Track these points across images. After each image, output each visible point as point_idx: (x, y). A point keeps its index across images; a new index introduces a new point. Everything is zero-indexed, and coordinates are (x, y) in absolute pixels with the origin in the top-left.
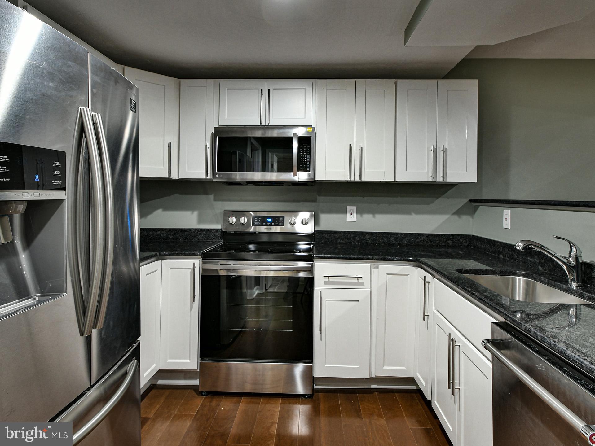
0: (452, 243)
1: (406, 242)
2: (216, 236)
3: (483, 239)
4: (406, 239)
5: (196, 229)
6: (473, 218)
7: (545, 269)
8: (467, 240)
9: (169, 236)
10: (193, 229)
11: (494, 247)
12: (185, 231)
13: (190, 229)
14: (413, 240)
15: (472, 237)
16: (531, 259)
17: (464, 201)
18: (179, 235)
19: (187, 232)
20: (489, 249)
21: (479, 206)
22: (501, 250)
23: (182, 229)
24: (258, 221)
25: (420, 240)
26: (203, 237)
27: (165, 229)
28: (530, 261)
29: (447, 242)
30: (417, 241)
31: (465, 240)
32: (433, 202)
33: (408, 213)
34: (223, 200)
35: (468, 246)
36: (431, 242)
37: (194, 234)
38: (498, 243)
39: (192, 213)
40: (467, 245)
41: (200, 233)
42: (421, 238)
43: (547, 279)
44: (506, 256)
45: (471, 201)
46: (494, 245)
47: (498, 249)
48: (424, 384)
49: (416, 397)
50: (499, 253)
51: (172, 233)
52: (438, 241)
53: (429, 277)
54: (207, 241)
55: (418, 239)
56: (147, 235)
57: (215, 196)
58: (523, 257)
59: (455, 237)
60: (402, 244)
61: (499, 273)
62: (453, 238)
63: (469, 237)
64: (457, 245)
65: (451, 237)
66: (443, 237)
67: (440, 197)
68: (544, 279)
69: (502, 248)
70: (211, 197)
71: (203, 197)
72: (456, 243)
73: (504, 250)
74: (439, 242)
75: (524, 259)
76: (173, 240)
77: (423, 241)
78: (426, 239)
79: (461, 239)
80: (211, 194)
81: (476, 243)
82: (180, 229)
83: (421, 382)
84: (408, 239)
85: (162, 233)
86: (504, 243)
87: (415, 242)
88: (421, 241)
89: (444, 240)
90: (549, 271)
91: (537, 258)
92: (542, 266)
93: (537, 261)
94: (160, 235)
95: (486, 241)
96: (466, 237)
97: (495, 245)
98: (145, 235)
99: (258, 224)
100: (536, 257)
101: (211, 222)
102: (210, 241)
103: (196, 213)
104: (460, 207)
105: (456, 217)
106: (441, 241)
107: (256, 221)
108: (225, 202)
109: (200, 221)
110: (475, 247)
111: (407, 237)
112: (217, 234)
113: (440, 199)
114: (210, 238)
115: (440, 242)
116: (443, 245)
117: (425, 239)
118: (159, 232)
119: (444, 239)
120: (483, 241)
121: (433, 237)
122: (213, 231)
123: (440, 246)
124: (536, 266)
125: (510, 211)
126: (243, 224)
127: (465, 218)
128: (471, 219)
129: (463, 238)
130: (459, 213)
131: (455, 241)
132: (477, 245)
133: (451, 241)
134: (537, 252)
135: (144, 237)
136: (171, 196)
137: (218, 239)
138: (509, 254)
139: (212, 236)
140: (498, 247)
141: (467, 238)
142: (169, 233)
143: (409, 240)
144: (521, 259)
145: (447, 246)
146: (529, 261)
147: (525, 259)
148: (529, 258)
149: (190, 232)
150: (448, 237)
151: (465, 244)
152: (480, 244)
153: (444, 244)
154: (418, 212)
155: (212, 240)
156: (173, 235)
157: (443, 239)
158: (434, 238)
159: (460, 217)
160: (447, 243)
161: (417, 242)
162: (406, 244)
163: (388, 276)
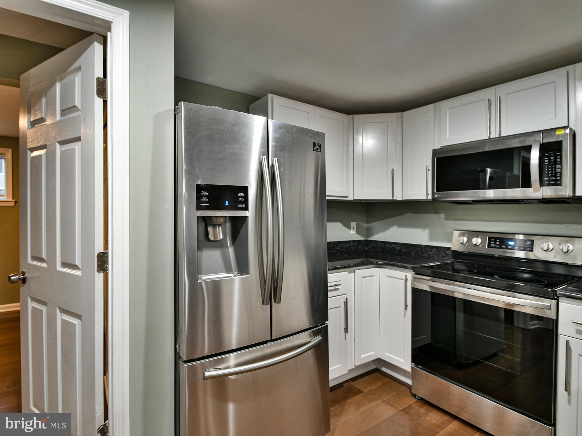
2: (447, 255)
5: (426, 245)
9: (402, 249)
10: (423, 245)
12: (416, 246)
13: (421, 245)
18: (411, 250)
19: (418, 247)
23: (413, 244)
24: (495, 243)
26: (433, 254)
27: (399, 243)
34: (455, 220)
37: (424, 250)
39: (424, 231)
41: (430, 249)
51: (405, 247)
54: (438, 258)
56: (385, 247)
57: (446, 215)
70: (442, 216)
71: (434, 216)
76: (405, 253)
80: (443, 213)
82: (411, 244)
85: (397, 246)
94: (395, 248)
98: (383, 247)
99: (495, 246)
101: (442, 240)
102: (441, 258)
103: (427, 231)
107: (492, 242)
108: (456, 222)
109: (431, 239)
112: (448, 252)
114: (441, 256)
118: (394, 245)
122: (443, 249)
126: (475, 244)
135: (382, 248)
136: (405, 215)
137: (449, 257)
139: (443, 254)
142: (402, 247)
149: (421, 247)
155: (443, 257)
156: (405, 249)
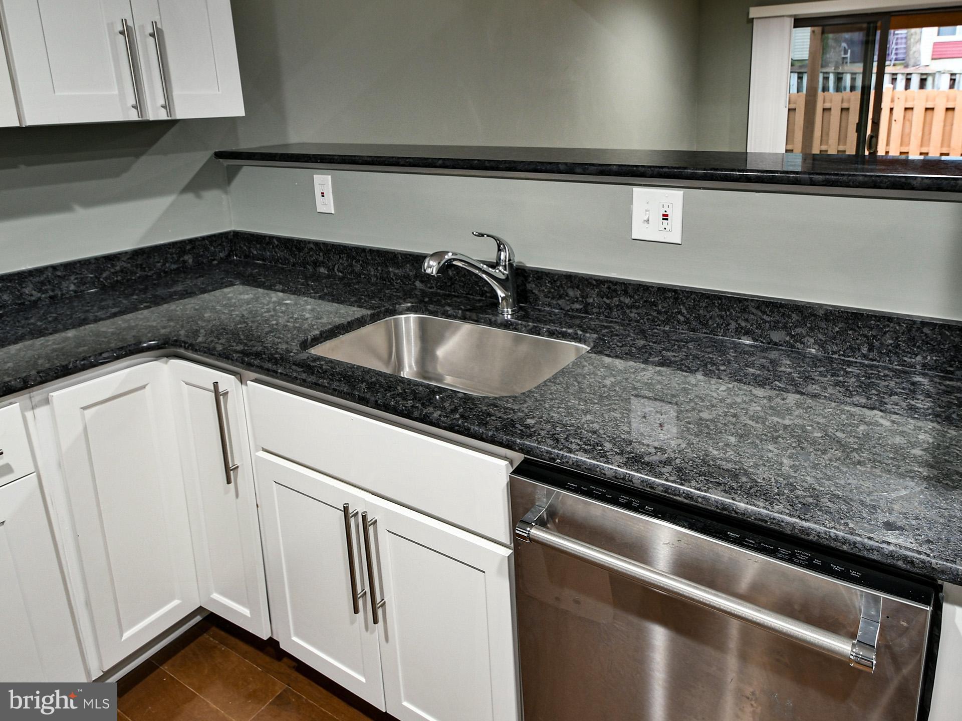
0: (193, 261)
1: (72, 287)
3: (267, 238)
4: (72, 278)
6: (226, 193)
7: (429, 285)
8: (224, 244)
11: (302, 254)
14: (91, 276)
15: (233, 236)
16: (397, 271)
17: (202, 157)
20: (286, 259)
21: (240, 167)
22: (321, 259)
25: (112, 270)
28: (395, 274)
29: (181, 259)
30: (104, 275)
31: (220, 245)
32: (126, 169)
33: (62, 206)
35: (229, 256)
36: (143, 269)
38: (312, 246)
40: (226, 256)
42: (113, 266)
43: (460, 311)
44: (336, 269)
45: (219, 155)
46: (300, 250)
47: (311, 256)
48: (246, 612)
49: (211, 639)
50: (316, 264)
52: (159, 262)
53: (227, 381)
55: (105, 271)
58: (377, 269)
59: (197, 244)
60: (62, 295)
61: (370, 320)
62: (193, 248)
63: (227, 238)
64: (204, 261)
65: (188, 247)
66: (170, 250)
67: (142, 154)
68: (455, 312)
69: (321, 254)
72: (201, 256)
73: (329, 258)
74: (162, 266)
75: (380, 272)
77: (122, 271)
78: (129, 265)
79: (211, 245)
81: (249, 248)
83: (232, 609)
84: (76, 279)
86: (325, 244)
87: (99, 280)
88: (115, 273)
89: (173, 258)
90: (439, 289)
91: (411, 268)
92: (422, 282)
93: (411, 273)
95: (276, 243)
96: (222, 238)
97: (303, 248)
100: (408, 265)
104: (195, 172)
105: (190, 197)
106: (166, 261)
110: (246, 257)
111: (74, 272)
113: (143, 158)
115: (165, 264)
116: (174, 270)
117: (125, 265)
119: (174, 256)
120: (268, 244)
121: (145, 255)
123: (166, 272)
124: (410, 282)
125: (330, 177)
127: (211, 195)
128: (224, 196)
129: (216, 241)
130: (196, 186)
131: (200, 252)
132: (250, 252)
133: (190, 256)
134: (408, 256)
138: (342, 264)
140: (311, 253)
141: (224, 239)
143: (82, 278)
144: (372, 273)
145: (184, 269)
146: (392, 274)
147: (382, 271)
148: (391, 269)
150: (181, 247)
151: (221, 254)
152: (260, 250)
153: (174, 267)
154: (90, 202)
157: (171, 255)
158: (149, 257)
159: (199, 196)
160: (183, 261)
161: (106, 279)
162: (75, 292)
163: (87, 412)
